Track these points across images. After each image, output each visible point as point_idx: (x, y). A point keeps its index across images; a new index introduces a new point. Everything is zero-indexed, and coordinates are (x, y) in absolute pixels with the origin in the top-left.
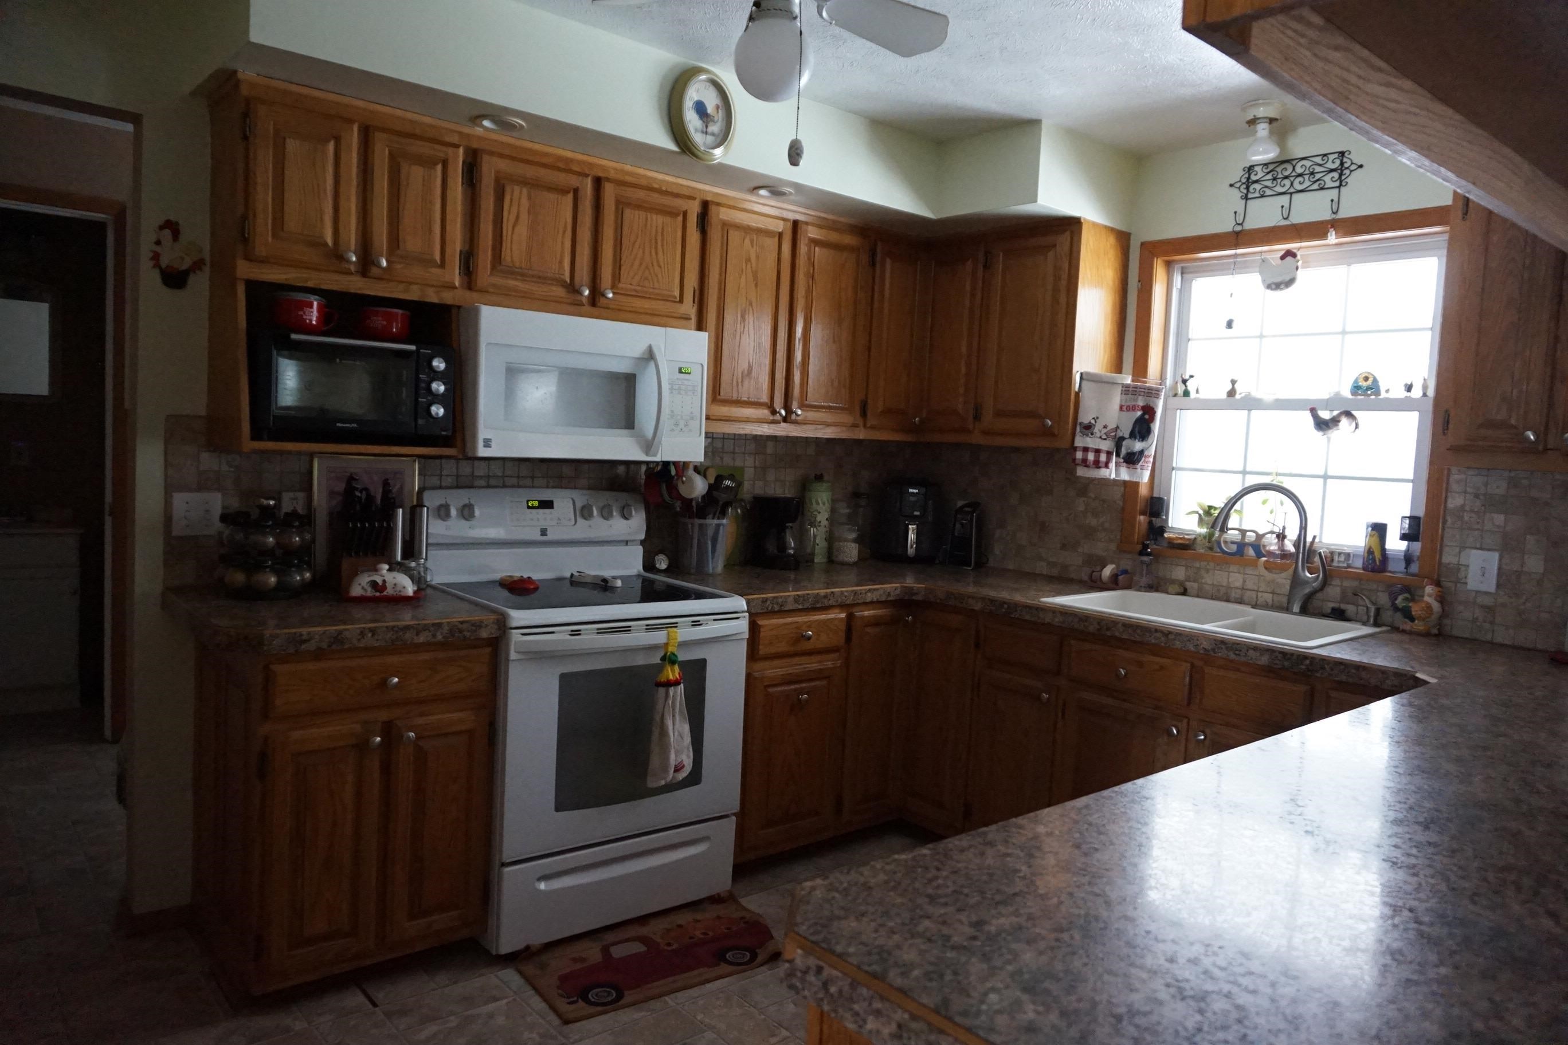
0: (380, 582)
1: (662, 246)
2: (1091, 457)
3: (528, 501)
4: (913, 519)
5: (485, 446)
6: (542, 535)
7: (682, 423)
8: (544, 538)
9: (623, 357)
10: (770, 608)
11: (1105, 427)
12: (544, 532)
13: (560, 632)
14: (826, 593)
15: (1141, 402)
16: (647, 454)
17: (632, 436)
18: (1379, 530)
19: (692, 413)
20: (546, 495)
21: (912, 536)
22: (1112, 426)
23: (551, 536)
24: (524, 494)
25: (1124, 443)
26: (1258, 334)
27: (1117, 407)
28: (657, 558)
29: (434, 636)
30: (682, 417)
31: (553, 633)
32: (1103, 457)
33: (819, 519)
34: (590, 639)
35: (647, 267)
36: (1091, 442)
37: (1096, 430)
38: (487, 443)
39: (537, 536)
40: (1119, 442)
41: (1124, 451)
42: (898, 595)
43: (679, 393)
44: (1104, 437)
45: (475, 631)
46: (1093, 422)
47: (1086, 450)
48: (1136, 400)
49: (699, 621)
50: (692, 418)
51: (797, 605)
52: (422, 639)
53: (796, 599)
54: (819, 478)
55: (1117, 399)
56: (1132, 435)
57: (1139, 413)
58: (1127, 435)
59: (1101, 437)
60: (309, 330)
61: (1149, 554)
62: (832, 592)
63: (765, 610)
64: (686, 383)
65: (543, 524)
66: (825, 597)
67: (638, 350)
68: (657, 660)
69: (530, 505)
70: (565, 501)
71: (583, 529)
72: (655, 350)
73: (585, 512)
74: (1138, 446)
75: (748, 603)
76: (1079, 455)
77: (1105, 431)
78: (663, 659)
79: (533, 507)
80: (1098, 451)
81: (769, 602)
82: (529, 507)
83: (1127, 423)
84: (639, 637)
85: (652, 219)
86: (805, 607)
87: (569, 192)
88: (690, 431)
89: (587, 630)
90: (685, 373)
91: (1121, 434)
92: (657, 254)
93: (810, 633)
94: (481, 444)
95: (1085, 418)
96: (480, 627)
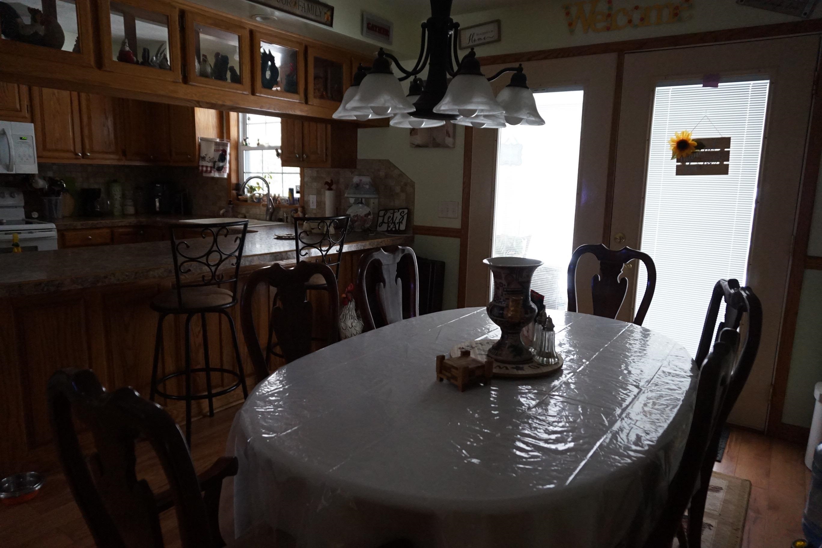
2: (205, 169)
4: (158, 196)
7: (25, 159)
11: (209, 157)
15: (221, 148)
16: (8, 171)
18: (291, 191)
19: (29, 155)
21: (158, 204)
22: (211, 157)
25: (216, 163)
26: (265, 122)
27: (213, 150)
28: (32, 214)
30: (23, 156)
32: (209, 169)
33: (116, 197)
36: (204, 163)
37: (206, 159)
40: (215, 162)
41: (216, 166)
44: (209, 161)
46: (205, 156)
47: (203, 166)
48: (219, 147)
49: (32, 232)
50: (30, 157)
54: (115, 181)
55: (213, 148)
56: (219, 161)
57: (221, 152)
58: (217, 160)
59: (208, 161)
61: (232, 204)
62: (100, 222)
64: (24, 143)
68: (9, 245)
72: (6, 131)
74: (221, 164)
75: (56, 226)
76: (200, 168)
77: (209, 159)
78: (13, 245)
80: (207, 167)
83: (217, 156)
86: (87, 227)
90: (23, 139)
91: (215, 160)
93: (90, 237)
95: (203, 154)
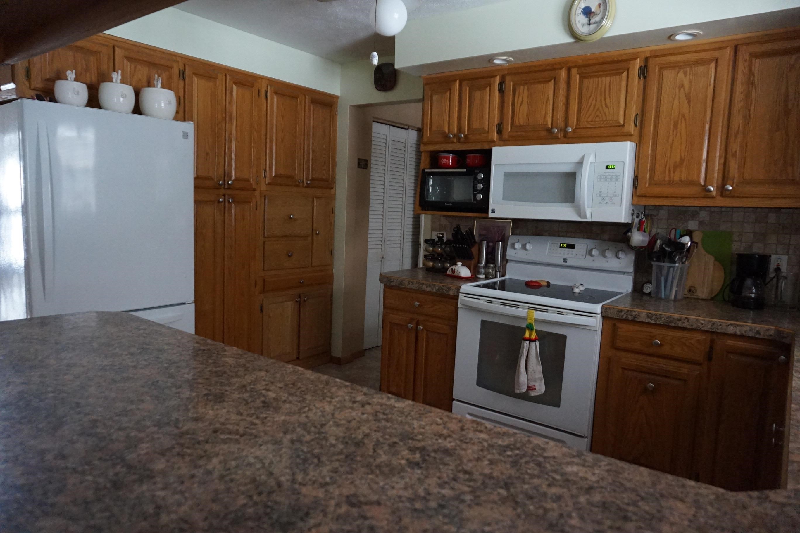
0: (454, 269)
1: (609, 94)
3: (561, 244)
5: (492, 212)
6: (564, 262)
7: (607, 199)
8: (565, 264)
9: (568, 163)
10: (624, 317)
12: (565, 260)
13: (482, 299)
14: (681, 317)
16: (581, 217)
17: (571, 207)
19: (615, 192)
20: (571, 241)
23: (569, 263)
24: (559, 240)
28: (645, 286)
29: (433, 289)
30: (607, 196)
31: (479, 299)
34: (496, 307)
35: (598, 109)
38: (493, 211)
39: (561, 262)
42: (771, 335)
43: (606, 181)
45: (448, 291)
49: (563, 312)
50: (615, 196)
51: (650, 320)
52: (428, 289)
53: (649, 316)
60: (448, 167)
62: (686, 318)
63: (621, 317)
64: (611, 174)
65: (566, 256)
66: (679, 320)
67: (576, 159)
68: (524, 326)
69: (561, 246)
70: (582, 245)
71: (588, 262)
72: (586, 157)
73: (590, 253)
75: (605, 309)
79: (563, 247)
81: (623, 313)
82: (560, 247)
84: (522, 312)
85: (602, 81)
86: (658, 322)
87: (551, 80)
88: (614, 203)
89: (496, 302)
90: (611, 168)
92: (605, 99)
93: (658, 342)
94: (490, 211)
96: (450, 290)
